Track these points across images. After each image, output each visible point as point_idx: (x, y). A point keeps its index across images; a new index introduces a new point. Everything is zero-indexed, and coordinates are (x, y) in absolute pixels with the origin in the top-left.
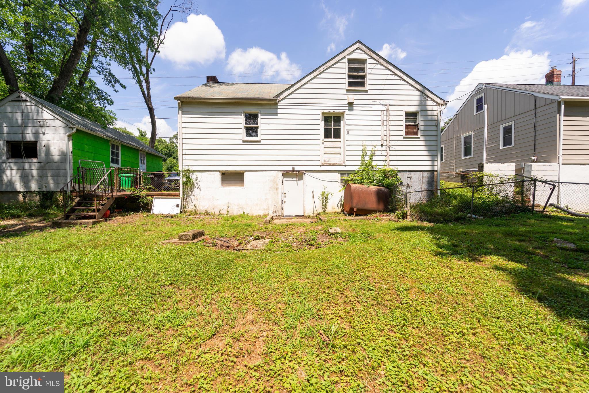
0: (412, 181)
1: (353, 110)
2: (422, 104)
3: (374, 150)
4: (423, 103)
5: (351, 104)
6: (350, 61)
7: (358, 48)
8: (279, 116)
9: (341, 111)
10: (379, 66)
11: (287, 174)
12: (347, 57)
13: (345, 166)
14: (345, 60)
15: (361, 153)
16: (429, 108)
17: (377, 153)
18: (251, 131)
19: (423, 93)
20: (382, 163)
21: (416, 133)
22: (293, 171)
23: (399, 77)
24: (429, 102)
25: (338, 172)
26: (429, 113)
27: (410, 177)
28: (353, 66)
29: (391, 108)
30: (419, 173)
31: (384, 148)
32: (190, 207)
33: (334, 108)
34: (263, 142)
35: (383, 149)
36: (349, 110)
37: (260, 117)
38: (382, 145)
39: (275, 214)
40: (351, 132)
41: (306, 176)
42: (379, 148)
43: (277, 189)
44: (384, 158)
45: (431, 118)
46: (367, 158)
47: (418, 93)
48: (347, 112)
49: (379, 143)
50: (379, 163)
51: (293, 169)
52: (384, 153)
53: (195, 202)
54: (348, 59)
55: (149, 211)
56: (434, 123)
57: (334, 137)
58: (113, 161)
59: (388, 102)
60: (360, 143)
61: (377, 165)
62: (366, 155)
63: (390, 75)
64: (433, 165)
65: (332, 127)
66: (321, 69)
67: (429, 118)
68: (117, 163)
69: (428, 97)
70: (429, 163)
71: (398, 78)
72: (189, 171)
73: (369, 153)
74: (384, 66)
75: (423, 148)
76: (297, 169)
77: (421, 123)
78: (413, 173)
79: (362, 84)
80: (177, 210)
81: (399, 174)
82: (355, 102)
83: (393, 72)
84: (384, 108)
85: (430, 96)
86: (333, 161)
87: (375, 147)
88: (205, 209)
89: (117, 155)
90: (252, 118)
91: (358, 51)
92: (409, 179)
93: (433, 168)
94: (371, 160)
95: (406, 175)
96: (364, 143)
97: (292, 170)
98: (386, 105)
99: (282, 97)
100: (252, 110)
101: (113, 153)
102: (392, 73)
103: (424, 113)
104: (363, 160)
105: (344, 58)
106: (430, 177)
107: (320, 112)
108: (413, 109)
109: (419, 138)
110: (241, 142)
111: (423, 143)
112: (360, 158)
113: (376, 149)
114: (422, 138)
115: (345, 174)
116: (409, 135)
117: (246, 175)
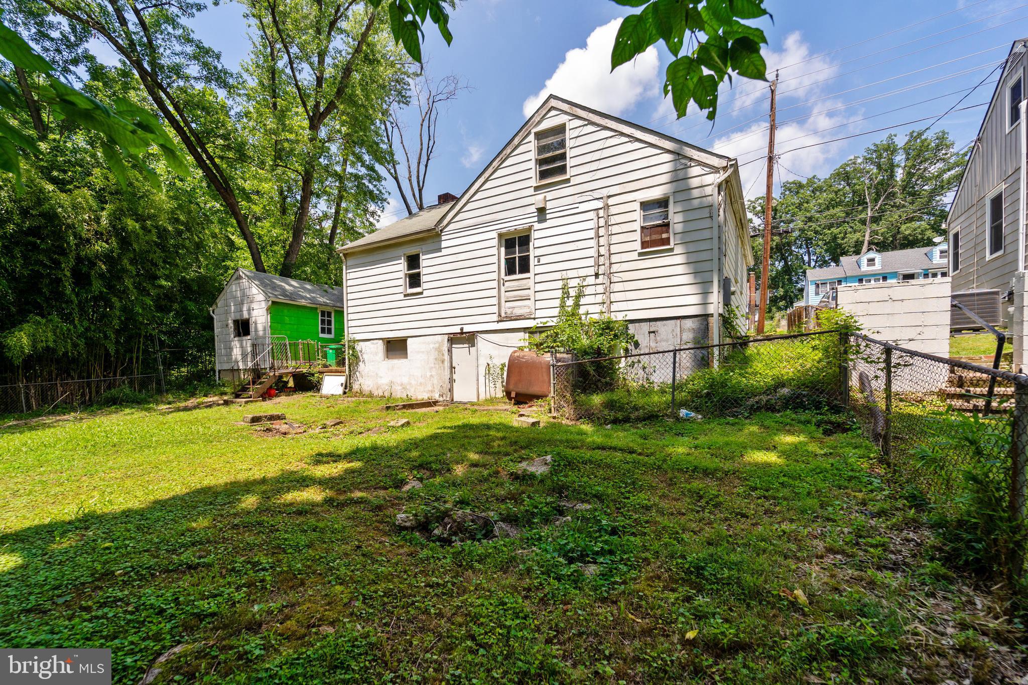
0: (658, 338)
1: (545, 220)
2: (679, 179)
3: (583, 286)
4: (681, 174)
5: (542, 211)
6: (539, 136)
7: (553, 108)
8: (444, 252)
9: (526, 226)
10: (591, 128)
11: (455, 339)
12: (534, 131)
13: (534, 319)
14: (531, 137)
15: (559, 294)
16: (694, 182)
17: (588, 291)
18: (415, 280)
19: (678, 154)
20: (597, 308)
21: (667, 241)
22: (462, 333)
23: (628, 136)
24: (696, 170)
25: (525, 330)
26: (696, 193)
27: (654, 332)
28: (544, 142)
29: (611, 201)
30: (673, 322)
31: (601, 279)
32: (356, 387)
33: (515, 223)
34: (426, 293)
35: (599, 281)
36: (540, 221)
37: (422, 257)
38: (597, 275)
39: (441, 399)
40: (543, 260)
41: (480, 341)
42: (591, 280)
43: (443, 362)
44: (599, 299)
45: (701, 203)
46: (570, 302)
47: (668, 157)
48: (537, 226)
49: (592, 271)
50: (592, 309)
51: (462, 329)
52: (600, 289)
53: (361, 380)
54: (535, 133)
55: (319, 390)
56: (706, 213)
57: (521, 272)
58: (323, 331)
59: (605, 192)
60: (557, 276)
61: (587, 314)
62: (568, 297)
63: (611, 137)
64: (705, 304)
65: (517, 255)
66: (495, 164)
67: (696, 203)
68: (329, 332)
69: (691, 159)
70: (695, 299)
71: (626, 139)
72: (355, 341)
73: (573, 293)
74: (598, 125)
75: (680, 269)
76: (467, 329)
77: (676, 218)
78: (659, 323)
79: (562, 170)
80: (340, 391)
81: (630, 326)
82: (549, 205)
83: (616, 131)
84: (599, 204)
85: (695, 157)
86: (518, 312)
87: (584, 280)
88: (369, 389)
89: (329, 323)
90: (413, 261)
91: (553, 113)
92: (652, 335)
93: (705, 309)
94: (577, 305)
95: (645, 327)
96: (565, 275)
97: (459, 331)
98: (601, 198)
99: (445, 222)
100: (412, 250)
101: (323, 322)
102: (613, 134)
103: (680, 197)
104: (562, 306)
105: (529, 133)
106: (699, 328)
107: (494, 235)
108: (656, 193)
109: (672, 250)
110: (401, 297)
111: (680, 259)
112: (557, 303)
113: (585, 284)
114: (678, 250)
115: (536, 332)
116: (651, 247)
117: (410, 342)
